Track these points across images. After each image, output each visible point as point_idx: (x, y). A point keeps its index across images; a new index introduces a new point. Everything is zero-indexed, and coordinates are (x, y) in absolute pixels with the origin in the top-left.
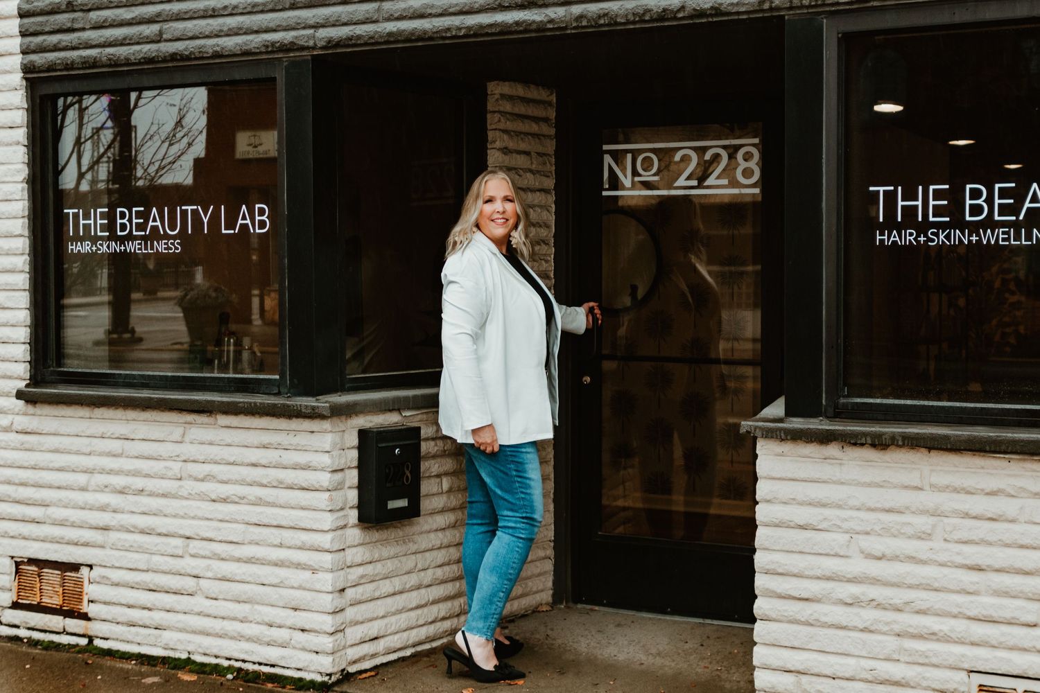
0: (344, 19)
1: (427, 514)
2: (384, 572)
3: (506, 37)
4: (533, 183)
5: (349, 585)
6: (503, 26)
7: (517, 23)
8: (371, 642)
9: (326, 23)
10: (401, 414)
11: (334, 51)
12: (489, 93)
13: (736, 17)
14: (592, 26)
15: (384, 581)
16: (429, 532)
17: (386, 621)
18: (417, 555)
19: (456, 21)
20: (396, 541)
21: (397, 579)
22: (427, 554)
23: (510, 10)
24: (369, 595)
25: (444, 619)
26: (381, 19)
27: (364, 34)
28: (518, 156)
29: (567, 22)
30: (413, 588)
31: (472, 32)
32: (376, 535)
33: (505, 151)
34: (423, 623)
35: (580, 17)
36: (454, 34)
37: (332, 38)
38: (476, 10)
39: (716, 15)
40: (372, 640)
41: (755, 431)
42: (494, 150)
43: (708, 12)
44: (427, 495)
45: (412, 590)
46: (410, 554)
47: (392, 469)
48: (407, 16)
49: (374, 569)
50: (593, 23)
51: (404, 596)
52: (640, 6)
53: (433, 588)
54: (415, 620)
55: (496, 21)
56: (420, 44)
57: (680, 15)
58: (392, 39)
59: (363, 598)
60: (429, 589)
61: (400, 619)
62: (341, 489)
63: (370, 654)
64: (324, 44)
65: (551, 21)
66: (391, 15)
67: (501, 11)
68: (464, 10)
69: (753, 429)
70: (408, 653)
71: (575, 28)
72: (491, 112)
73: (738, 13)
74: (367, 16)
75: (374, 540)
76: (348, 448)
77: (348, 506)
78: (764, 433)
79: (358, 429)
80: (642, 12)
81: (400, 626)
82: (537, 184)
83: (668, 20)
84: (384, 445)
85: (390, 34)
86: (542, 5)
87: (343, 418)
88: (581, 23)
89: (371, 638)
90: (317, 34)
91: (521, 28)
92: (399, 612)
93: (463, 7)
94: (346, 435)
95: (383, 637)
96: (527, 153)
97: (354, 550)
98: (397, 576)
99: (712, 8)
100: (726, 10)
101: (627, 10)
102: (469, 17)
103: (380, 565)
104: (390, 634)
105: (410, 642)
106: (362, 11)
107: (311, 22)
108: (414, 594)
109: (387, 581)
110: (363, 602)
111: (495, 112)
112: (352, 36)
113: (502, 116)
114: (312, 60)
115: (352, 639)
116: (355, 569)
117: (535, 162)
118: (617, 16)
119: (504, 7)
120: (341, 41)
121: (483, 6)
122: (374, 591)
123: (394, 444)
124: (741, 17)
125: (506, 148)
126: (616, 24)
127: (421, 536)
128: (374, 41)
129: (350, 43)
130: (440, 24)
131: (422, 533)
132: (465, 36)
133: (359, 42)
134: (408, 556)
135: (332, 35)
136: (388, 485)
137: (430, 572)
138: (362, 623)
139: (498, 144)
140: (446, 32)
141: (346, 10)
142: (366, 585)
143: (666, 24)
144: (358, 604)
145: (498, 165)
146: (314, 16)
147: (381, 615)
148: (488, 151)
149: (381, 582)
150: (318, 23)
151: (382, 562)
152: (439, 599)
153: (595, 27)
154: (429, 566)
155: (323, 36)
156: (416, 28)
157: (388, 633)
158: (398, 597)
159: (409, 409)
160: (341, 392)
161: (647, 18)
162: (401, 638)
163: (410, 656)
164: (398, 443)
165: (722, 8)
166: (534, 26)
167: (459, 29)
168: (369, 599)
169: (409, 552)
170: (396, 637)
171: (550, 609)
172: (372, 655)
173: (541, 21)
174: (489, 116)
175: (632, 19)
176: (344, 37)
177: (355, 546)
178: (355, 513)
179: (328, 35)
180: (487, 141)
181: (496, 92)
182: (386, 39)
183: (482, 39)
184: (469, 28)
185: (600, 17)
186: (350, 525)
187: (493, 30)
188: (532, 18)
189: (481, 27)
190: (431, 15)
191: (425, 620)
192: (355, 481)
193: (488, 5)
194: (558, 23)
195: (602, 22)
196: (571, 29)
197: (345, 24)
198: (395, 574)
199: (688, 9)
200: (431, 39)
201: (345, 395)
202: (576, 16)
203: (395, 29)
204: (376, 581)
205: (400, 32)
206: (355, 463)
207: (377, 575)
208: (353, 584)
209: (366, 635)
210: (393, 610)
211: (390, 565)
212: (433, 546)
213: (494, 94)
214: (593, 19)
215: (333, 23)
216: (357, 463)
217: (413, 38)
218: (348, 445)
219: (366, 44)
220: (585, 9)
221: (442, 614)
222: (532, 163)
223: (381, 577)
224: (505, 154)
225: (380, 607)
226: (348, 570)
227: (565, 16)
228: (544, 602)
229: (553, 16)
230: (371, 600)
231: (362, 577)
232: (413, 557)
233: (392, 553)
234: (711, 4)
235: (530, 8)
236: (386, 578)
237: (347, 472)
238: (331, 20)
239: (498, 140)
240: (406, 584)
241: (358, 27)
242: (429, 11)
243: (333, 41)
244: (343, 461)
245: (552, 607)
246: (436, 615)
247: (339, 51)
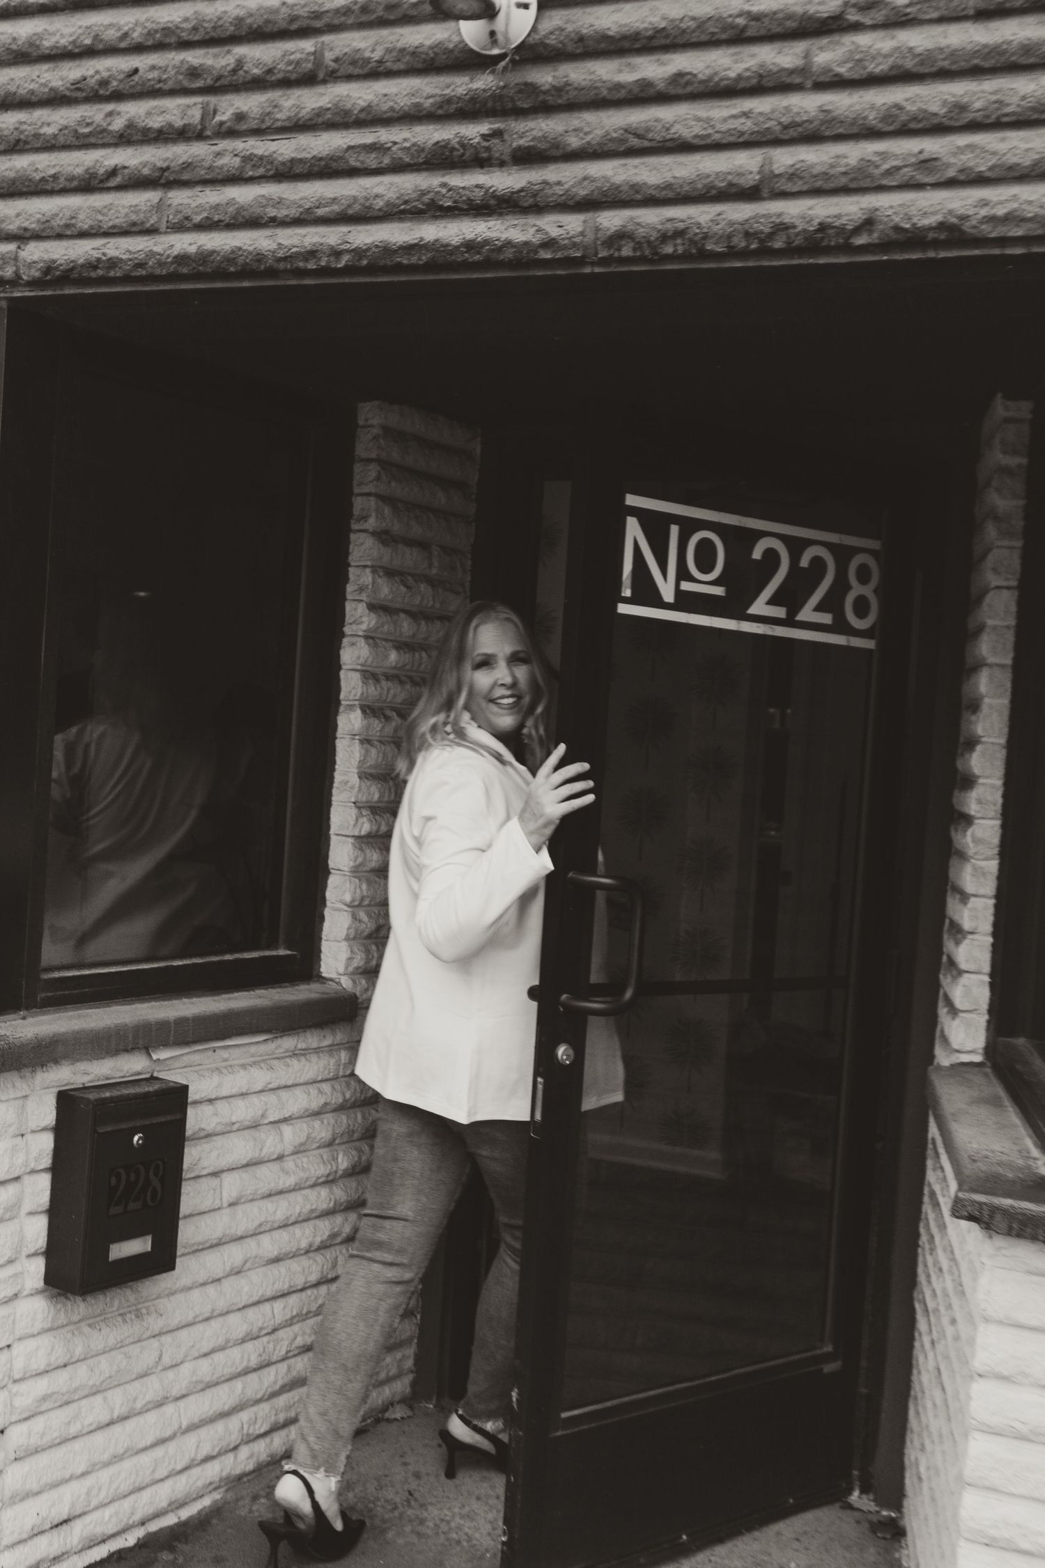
0: (84, 223)
1: (189, 1253)
2: (91, 1383)
3: (443, 277)
4: (431, 603)
5: (14, 1419)
6: (437, 251)
7: (470, 246)
8: (55, 1531)
9: (43, 230)
10: (149, 1055)
11: (58, 292)
12: (361, 422)
13: (997, 251)
14: (642, 260)
15: (91, 1399)
16: (190, 1288)
17: (88, 1482)
18: (163, 1338)
19: (331, 236)
20: (121, 1315)
21: (118, 1391)
22: (184, 1333)
23: (455, 216)
24: (56, 1434)
25: (209, 1459)
26: (163, 227)
27: (124, 257)
28: (407, 551)
29: (586, 248)
30: (150, 1406)
31: (365, 262)
32: (80, 1307)
33: (384, 537)
34: (166, 1474)
35: (621, 236)
36: (323, 264)
37: (54, 261)
38: (376, 214)
39: (947, 244)
40: (57, 1526)
41: (991, 1217)
42: (364, 535)
43: (931, 235)
44: (191, 1216)
45: (148, 1410)
46: (149, 1338)
47: (124, 1177)
48: (220, 221)
49: (70, 1379)
50: (647, 252)
51: (130, 1425)
52: (764, 216)
53: (191, 1399)
54: (149, 1472)
55: (422, 239)
56: (246, 284)
57: (860, 240)
58: (185, 271)
59: (44, 1441)
60: (181, 1404)
61: (119, 1473)
62: (11, 1219)
63: (51, 1556)
64: (37, 274)
65: (550, 243)
66: (187, 218)
67: (435, 217)
68: (350, 212)
69: (986, 1213)
70: (130, 1540)
71: (603, 262)
72: (362, 460)
73: (1003, 241)
74: (134, 217)
75: (75, 1318)
76: (33, 1132)
77: (25, 1252)
78: (1015, 1226)
79: (56, 1090)
80: (767, 230)
81: (118, 1488)
82: (438, 605)
83: (828, 250)
84: (109, 1129)
85: (182, 259)
86: (530, 207)
87: (26, 1072)
88: (619, 250)
89: (55, 1522)
90: (22, 254)
91: (477, 257)
92: (117, 1458)
93: (349, 206)
94: (31, 1105)
95: (80, 1516)
96: (423, 545)
97: (31, 1344)
98: (119, 1385)
99: (942, 226)
100: (974, 231)
101: (731, 224)
102: (360, 228)
103: (85, 1367)
104: (97, 1508)
105: (137, 1517)
106: (123, 207)
107: (12, 227)
108: (152, 1417)
109: (98, 1399)
110: (44, 1450)
111: (369, 461)
112: (99, 260)
113: (383, 469)
114: (9, 307)
115: (13, 1533)
116: (31, 1382)
117: (436, 564)
118: (706, 236)
119: (441, 208)
120: (73, 269)
121: (394, 205)
122: (69, 1423)
123: (131, 1124)
124: (1010, 251)
125: (386, 532)
126: (704, 255)
127: (172, 1298)
128: (144, 273)
129: (93, 275)
130: (295, 241)
131: (173, 1293)
132: (349, 270)
133: (112, 274)
134: (144, 1343)
135: (55, 257)
136: (114, 1210)
137: (186, 1369)
138: (38, 1493)
139: (371, 523)
140: (307, 260)
141: (88, 204)
142: (52, 1414)
143: (822, 261)
144: (31, 1454)
145: (369, 563)
146: (18, 215)
147: (80, 1471)
148: (353, 537)
149: (84, 1402)
150: (26, 229)
151: (88, 1362)
152: (201, 1421)
153: (650, 261)
154: (186, 1356)
155: (35, 258)
156: (240, 249)
157: (92, 1506)
158: (117, 1429)
159: (166, 1044)
160: (27, 1009)
161: (778, 244)
162: (116, 1514)
163: (135, 1545)
164: (139, 1123)
165: (966, 227)
166: (509, 254)
167: (337, 254)
168: (58, 1441)
169: (148, 1334)
170: (107, 1512)
171: (410, 1413)
172: (54, 1559)
173: (526, 243)
174: (357, 468)
175: (743, 244)
176: (81, 261)
177: (33, 1336)
178: (39, 1265)
179: (46, 257)
180: (351, 515)
181: (375, 422)
182: (172, 269)
183: (385, 279)
184: (358, 252)
185: (665, 238)
186: (25, 1293)
187: (414, 260)
188: (504, 236)
189: (387, 250)
190: (275, 223)
191: (170, 1468)
192: (44, 1198)
193: (406, 202)
194: (565, 247)
195: (669, 249)
196: (593, 264)
197: (83, 235)
198: (116, 1383)
199: (881, 227)
200: (271, 273)
201: (37, 1015)
202: (609, 233)
203: (192, 249)
204: (73, 1401)
205: (204, 257)
206: (47, 1161)
207: (76, 1390)
208: (24, 1416)
209: (44, 1519)
210: (106, 1457)
211: (105, 1366)
212: (195, 1318)
213: (370, 426)
214: (649, 242)
215: (58, 230)
216: (50, 1161)
217: (232, 269)
218: (33, 1125)
219: (127, 279)
220: (632, 219)
221: (205, 1450)
222: (431, 566)
223: (86, 1392)
224: (384, 543)
225: (77, 1456)
226: (15, 1388)
227: (582, 234)
228: (397, 1398)
229: (554, 232)
230: (59, 1444)
231: (45, 1398)
232: (154, 1343)
233: (111, 1341)
234: (939, 218)
235: (501, 214)
236: (94, 1394)
237: (27, 1180)
238: (54, 223)
239: (374, 514)
240: (135, 1399)
241: (113, 242)
242: (272, 212)
243: (57, 268)
244: (20, 1159)
245: (411, 1408)
246: (193, 1455)
247: (69, 291)
